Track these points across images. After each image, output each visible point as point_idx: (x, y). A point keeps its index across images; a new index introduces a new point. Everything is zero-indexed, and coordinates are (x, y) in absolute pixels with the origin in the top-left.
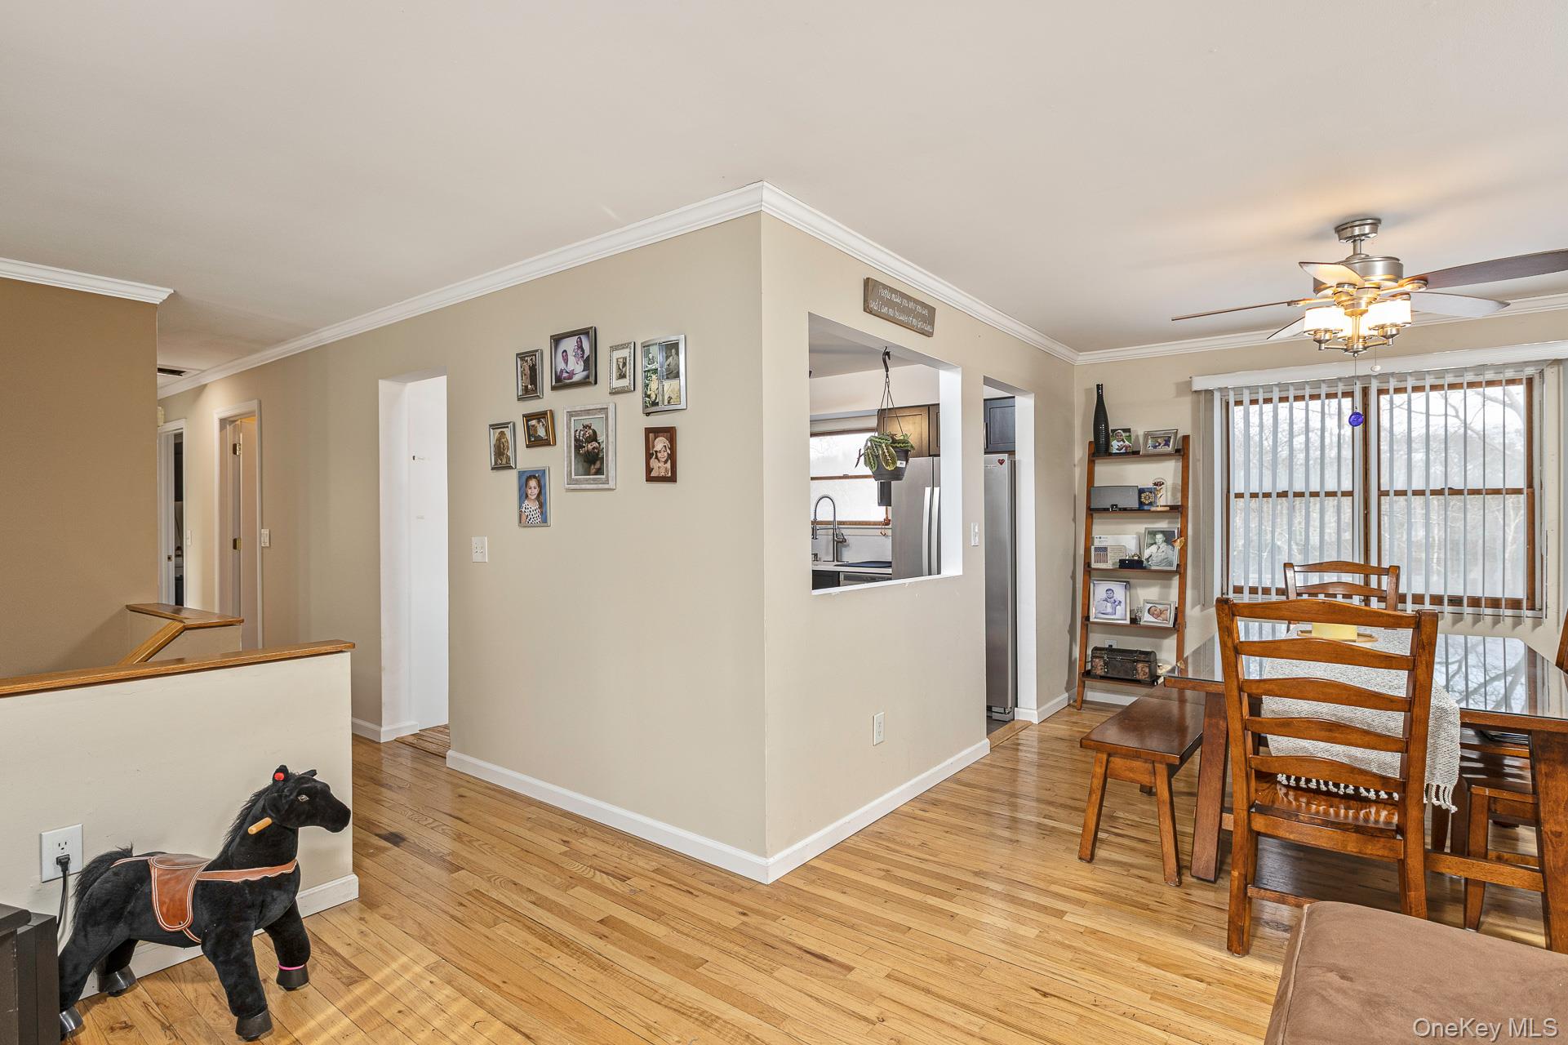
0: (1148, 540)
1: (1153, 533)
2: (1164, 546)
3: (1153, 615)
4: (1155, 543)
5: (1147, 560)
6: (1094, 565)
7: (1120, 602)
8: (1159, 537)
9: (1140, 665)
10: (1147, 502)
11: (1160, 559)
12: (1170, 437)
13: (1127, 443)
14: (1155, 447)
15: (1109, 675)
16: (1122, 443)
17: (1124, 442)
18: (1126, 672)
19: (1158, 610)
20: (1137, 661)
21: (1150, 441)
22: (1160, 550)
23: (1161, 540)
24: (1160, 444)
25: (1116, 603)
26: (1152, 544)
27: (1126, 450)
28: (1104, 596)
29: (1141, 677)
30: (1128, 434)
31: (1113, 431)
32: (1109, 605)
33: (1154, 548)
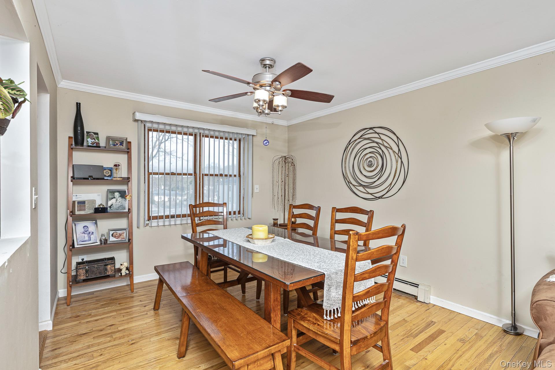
0: (110, 196)
1: (113, 192)
2: (120, 199)
3: (115, 237)
4: (114, 198)
5: (110, 207)
6: (77, 213)
7: (93, 233)
8: (117, 194)
9: (109, 266)
10: (107, 175)
11: (118, 206)
12: (123, 141)
13: (97, 141)
14: (114, 145)
15: (89, 278)
16: (93, 140)
17: (95, 140)
18: (100, 273)
19: (118, 234)
20: (107, 265)
21: (111, 142)
22: (118, 201)
23: (118, 196)
24: (117, 144)
25: (90, 234)
26: (112, 198)
27: (96, 144)
28: (83, 230)
29: (109, 273)
30: (97, 136)
31: (88, 133)
32: (86, 235)
33: (114, 201)
